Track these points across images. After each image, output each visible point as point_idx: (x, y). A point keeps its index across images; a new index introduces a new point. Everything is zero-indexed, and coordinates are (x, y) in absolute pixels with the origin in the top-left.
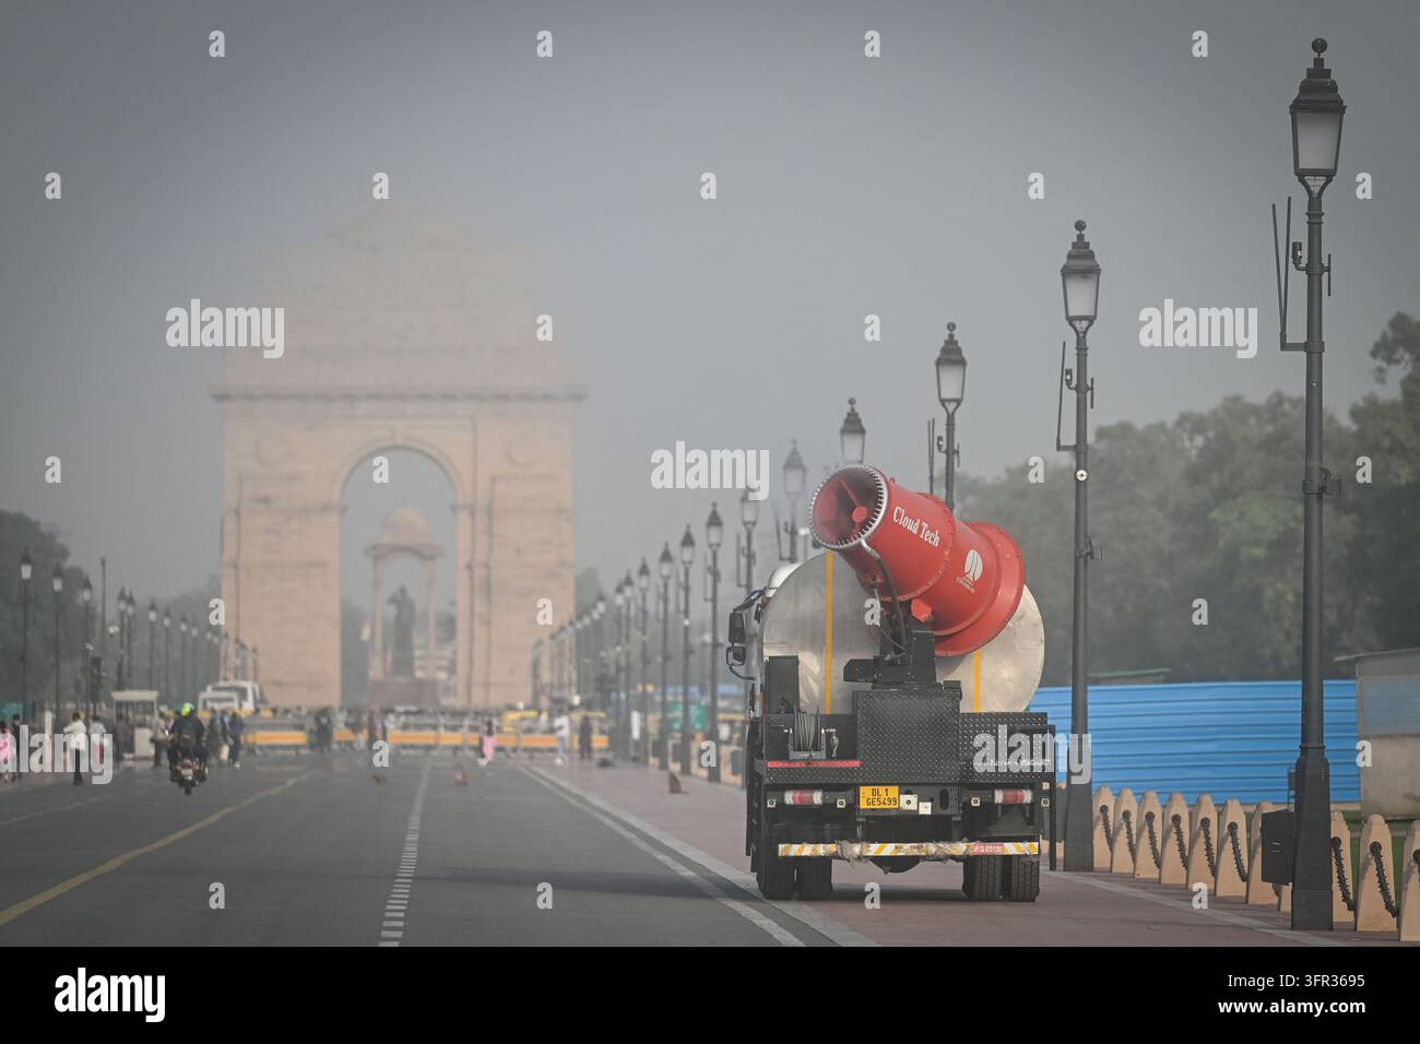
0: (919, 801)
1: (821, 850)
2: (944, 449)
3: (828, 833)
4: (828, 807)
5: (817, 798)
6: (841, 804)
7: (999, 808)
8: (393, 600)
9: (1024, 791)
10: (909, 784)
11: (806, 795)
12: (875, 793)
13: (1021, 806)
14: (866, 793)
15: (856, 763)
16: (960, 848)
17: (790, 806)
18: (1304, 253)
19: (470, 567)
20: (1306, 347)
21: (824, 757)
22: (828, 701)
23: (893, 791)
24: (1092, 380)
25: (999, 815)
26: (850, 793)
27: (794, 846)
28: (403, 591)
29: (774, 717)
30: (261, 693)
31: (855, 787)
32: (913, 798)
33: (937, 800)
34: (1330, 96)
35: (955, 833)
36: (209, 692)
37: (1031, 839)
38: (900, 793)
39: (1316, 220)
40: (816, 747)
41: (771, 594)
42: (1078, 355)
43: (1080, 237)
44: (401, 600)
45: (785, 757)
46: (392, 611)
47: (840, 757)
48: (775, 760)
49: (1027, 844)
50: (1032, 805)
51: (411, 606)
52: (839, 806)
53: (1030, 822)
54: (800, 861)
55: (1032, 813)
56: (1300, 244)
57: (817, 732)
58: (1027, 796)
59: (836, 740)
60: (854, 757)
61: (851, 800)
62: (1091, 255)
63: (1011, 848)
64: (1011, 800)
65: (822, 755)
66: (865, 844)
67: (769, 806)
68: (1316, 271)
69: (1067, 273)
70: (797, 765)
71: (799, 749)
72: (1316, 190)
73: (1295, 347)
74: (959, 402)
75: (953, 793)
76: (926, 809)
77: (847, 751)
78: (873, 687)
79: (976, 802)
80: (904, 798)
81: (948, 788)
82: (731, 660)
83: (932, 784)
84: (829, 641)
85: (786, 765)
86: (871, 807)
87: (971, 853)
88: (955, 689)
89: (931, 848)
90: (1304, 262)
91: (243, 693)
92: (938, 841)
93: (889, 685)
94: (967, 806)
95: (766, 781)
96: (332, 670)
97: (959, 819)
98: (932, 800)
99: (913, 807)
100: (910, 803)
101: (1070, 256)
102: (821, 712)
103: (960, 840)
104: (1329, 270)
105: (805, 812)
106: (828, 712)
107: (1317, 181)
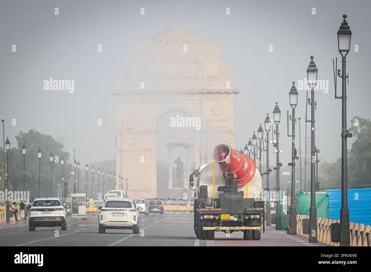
0: (234, 218)
1: (213, 228)
2: (292, 119)
3: (214, 225)
4: (214, 219)
5: (212, 217)
6: (217, 218)
7: (252, 219)
8: (175, 162)
9: (257, 215)
10: (232, 214)
11: (209, 216)
12: (224, 216)
13: (257, 219)
14: (222, 216)
15: (220, 209)
16: (243, 228)
17: (206, 219)
18: (341, 73)
19: (199, 151)
20: (342, 98)
21: (213, 208)
22: (214, 195)
23: (229, 215)
24: (316, 101)
25: (252, 221)
26: (219, 216)
27: (207, 227)
28: (179, 158)
29: (202, 199)
30: (126, 194)
31: (220, 214)
32: (233, 217)
33: (238, 217)
34: (348, 30)
35: (242, 225)
36: (108, 194)
37: (259, 226)
38: (230, 216)
39: (344, 63)
40: (211, 206)
41: (200, 171)
42: (312, 95)
43: (312, 61)
44: (178, 162)
45: (205, 208)
46: (175, 165)
47: (217, 208)
48: (202, 208)
49: (258, 227)
50: (259, 219)
51: (182, 164)
52: (216, 219)
53: (259, 222)
54: (207, 231)
55: (259, 221)
56: (340, 70)
57: (212, 203)
58: (258, 217)
59: (216, 204)
60: (220, 208)
61: (219, 217)
62: (315, 66)
63: (254, 228)
64: (255, 217)
65: (213, 207)
66: (222, 227)
67: (201, 219)
68: (344, 77)
69: (308, 71)
70: (207, 210)
71: (208, 206)
72: (344, 55)
73: (339, 98)
74: (296, 105)
75: (242, 216)
76: (236, 219)
77: (218, 206)
78: (224, 192)
79: (247, 218)
80: (231, 217)
81: (241, 215)
82: (190, 186)
83: (237, 214)
84: (214, 182)
85: (205, 209)
86: (224, 219)
87: (246, 229)
88: (242, 193)
89: (237, 228)
90: (341, 75)
91: (119, 194)
92: (238, 226)
93: (228, 192)
94: (245, 219)
95: (200, 213)
96: (153, 185)
97: (243, 221)
98: (237, 217)
99: (233, 219)
100: (232, 218)
101: (309, 66)
102: (212, 198)
103: (243, 226)
104: (348, 77)
105: (209, 220)
106: (214, 198)
107: (344, 53)
